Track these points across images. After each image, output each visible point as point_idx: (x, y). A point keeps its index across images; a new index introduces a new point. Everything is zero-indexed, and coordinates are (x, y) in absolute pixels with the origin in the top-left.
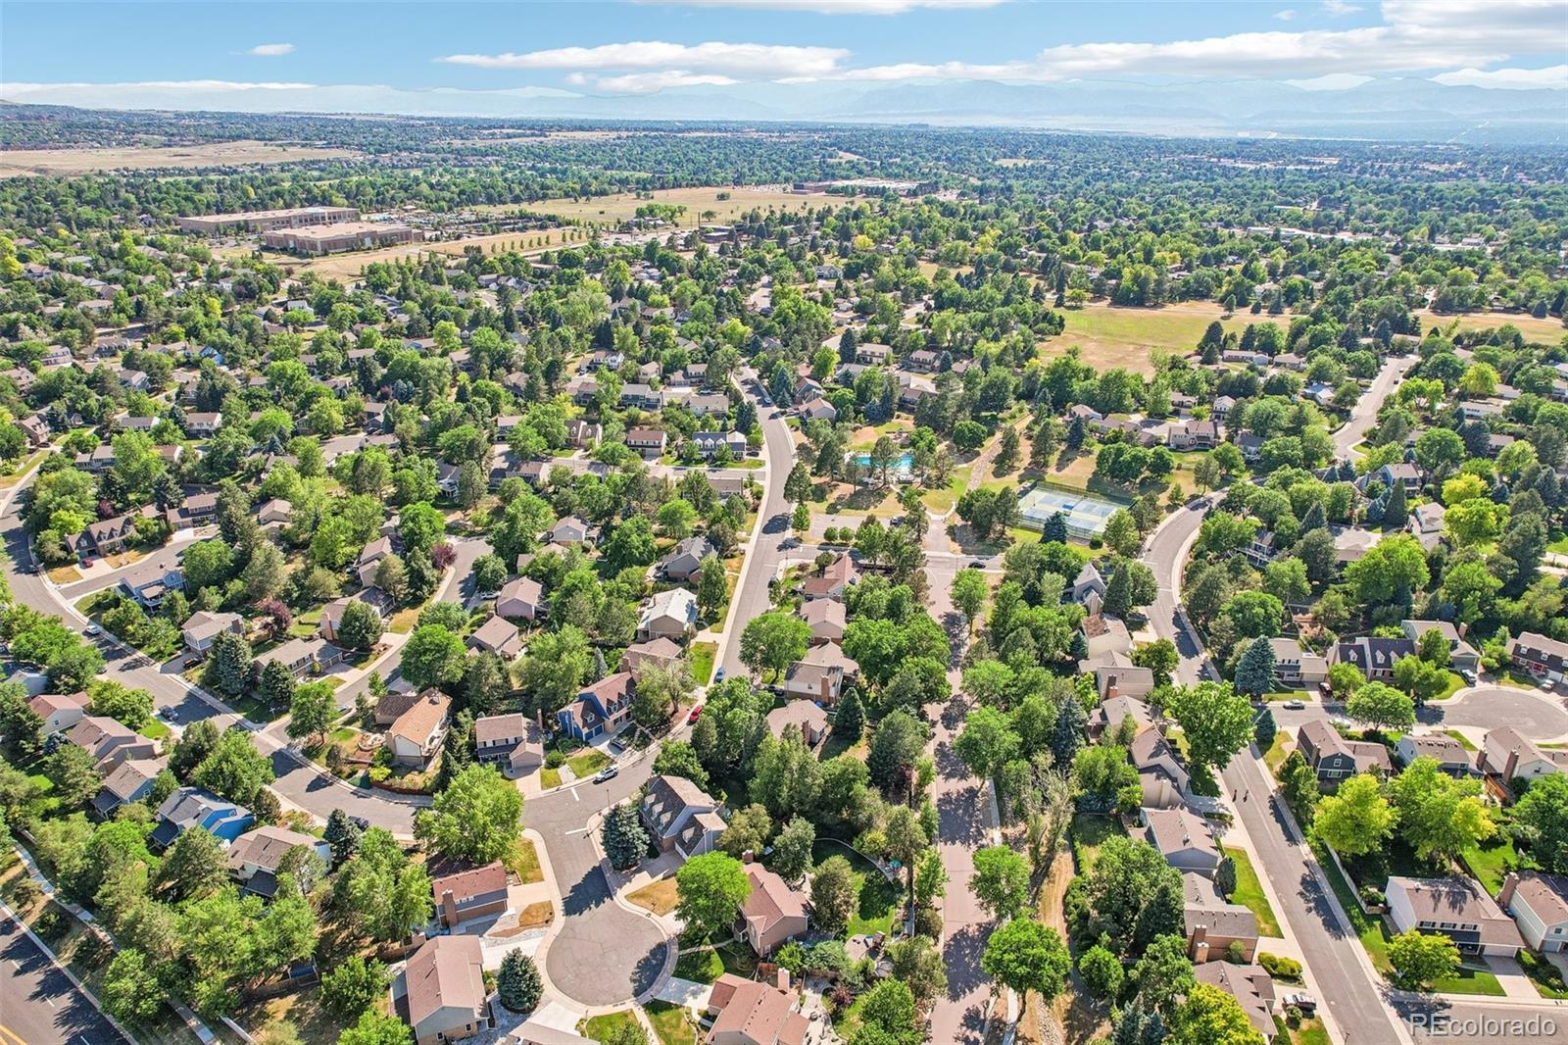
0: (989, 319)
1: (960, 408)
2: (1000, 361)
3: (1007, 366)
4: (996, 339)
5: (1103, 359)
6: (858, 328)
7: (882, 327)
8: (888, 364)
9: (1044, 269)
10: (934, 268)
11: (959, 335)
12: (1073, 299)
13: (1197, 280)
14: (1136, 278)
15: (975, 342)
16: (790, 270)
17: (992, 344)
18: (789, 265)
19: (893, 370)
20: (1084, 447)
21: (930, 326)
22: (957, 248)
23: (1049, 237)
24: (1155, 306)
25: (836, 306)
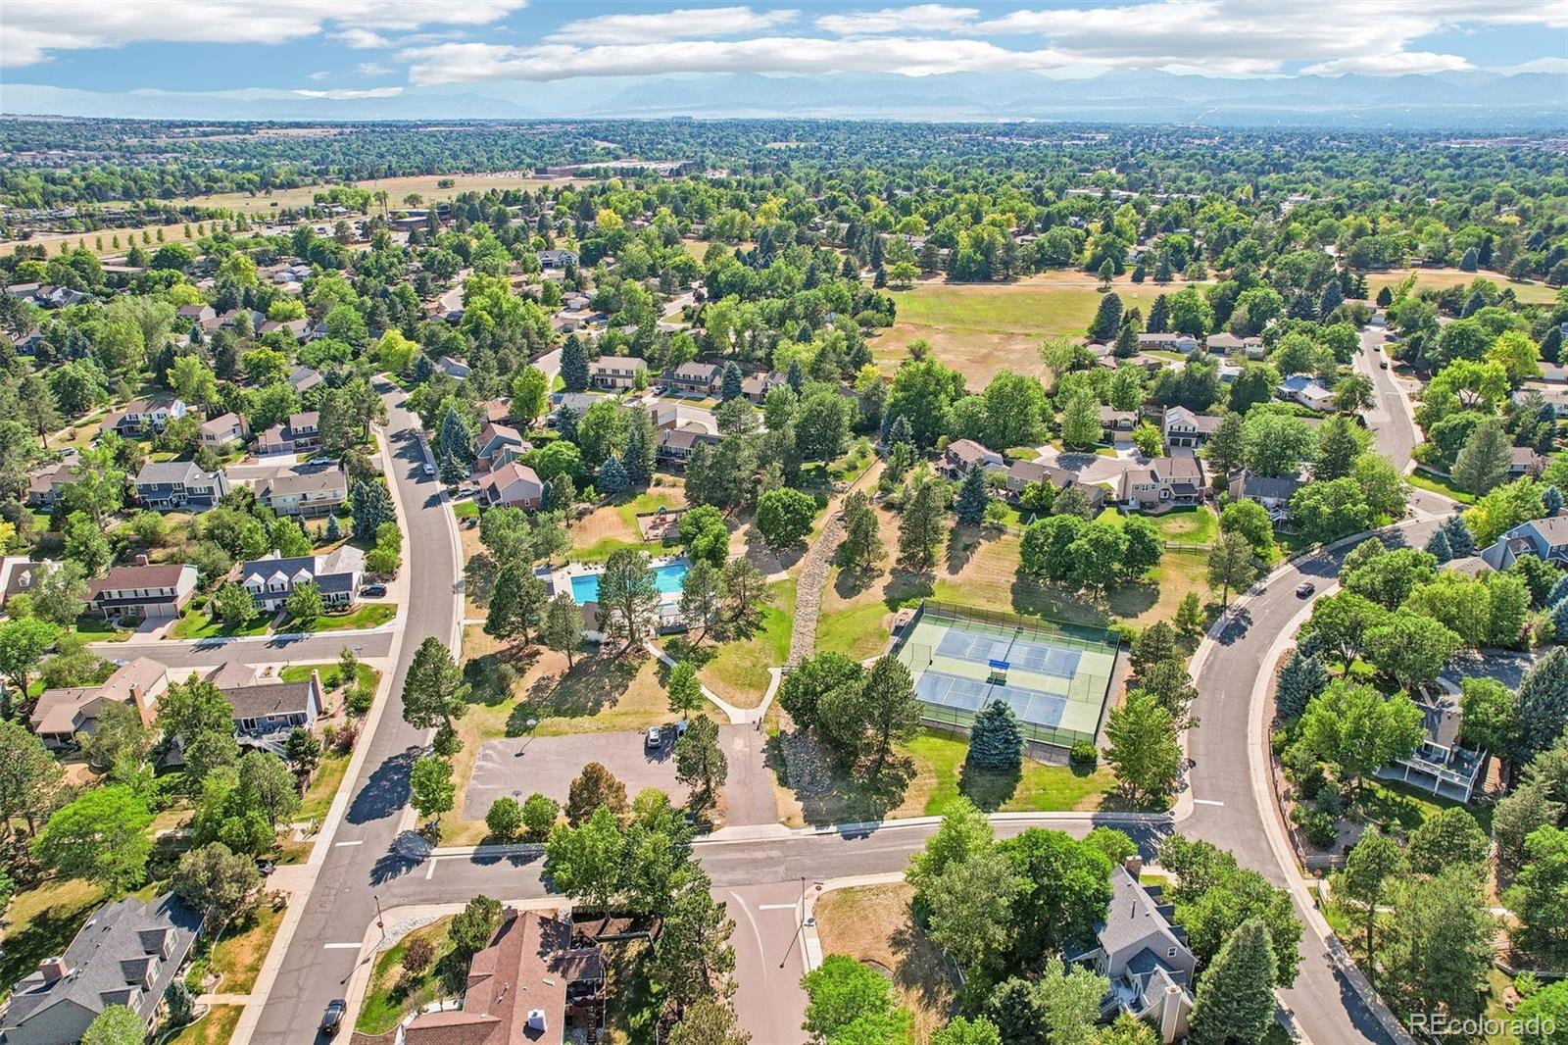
0: (791, 308)
1: (764, 461)
2: (816, 371)
3: (828, 379)
4: (805, 337)
5: (963, 358)
6: (595, 333)
7: (630, 330)
8: (640, 388)
9: (850, 241)
10: (705, 246)
11: (747, 334)
12: (898, 276)
13: (1053, 242)
14: (977, 243)
15: (774, 345)
16: (503, 258)
17: (801, 346)
18: (501, 250)
19: (649, 400)
20: (989, 519)
21: (702, 322)
22: (733, 219)
23: (846, 203)
24: (1006, 280)
25: (565, 302)
